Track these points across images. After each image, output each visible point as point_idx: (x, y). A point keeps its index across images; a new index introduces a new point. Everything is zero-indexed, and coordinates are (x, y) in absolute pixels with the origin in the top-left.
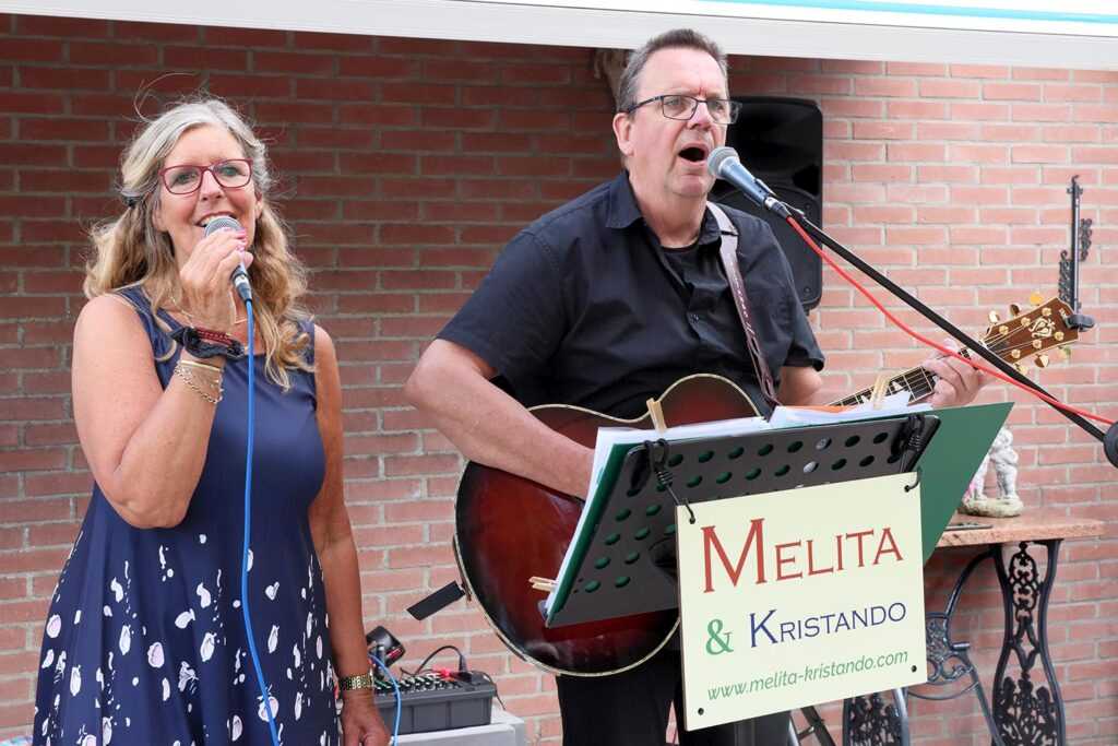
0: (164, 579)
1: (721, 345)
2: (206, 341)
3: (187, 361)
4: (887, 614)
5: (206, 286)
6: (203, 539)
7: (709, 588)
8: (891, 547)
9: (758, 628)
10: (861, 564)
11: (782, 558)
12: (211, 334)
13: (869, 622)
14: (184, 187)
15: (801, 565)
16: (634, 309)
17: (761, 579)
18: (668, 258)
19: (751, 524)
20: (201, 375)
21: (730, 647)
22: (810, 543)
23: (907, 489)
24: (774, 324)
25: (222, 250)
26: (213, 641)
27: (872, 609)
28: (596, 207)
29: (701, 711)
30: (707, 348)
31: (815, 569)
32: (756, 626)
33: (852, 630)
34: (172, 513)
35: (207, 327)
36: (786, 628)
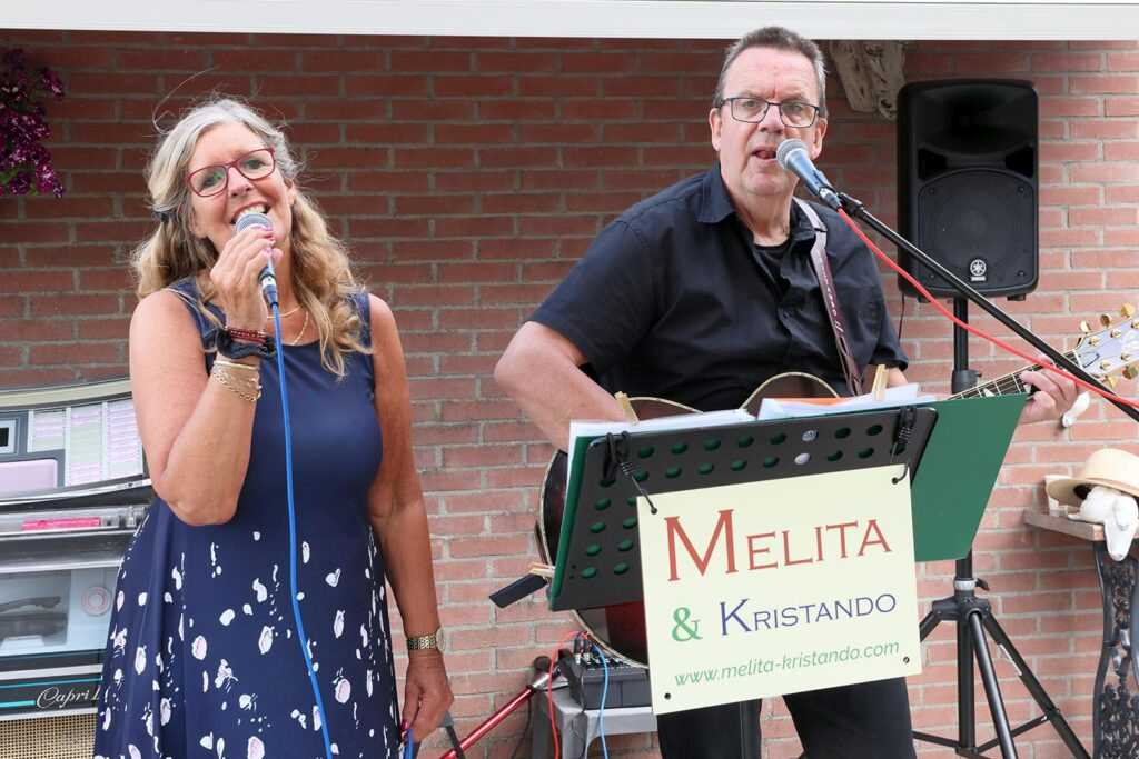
0: (214, 575)
1: (811, 343)
2: (239, 341)
3: (221, 362)
4: (875, 605)
5: (235, 288)
6: (257, 536)
7: (674, 577)
8: (877, 538)
9: (729, 617)
10: (844, 555)
11: (755, 548)
12: (244, 333)
13: (854, 612)
14: (210, 189)
15: (777, 555)
16: (725, 304)
17: (732, 568)
18: (761, 255)
19: (719, 515)
20: (237, 373)
21: (698, 634)
22: (785, 534)
23: (895, 481)
24: (862, 323)
25: (249, 250)
26: (271, 634)
27: (858, 600)
28: (689, 199)
29: (668, 696)
30: (797, 345)
31: (791, 559)
32: (727, 615)
33: (834, 621)
34: (222, 509)
35: (239, 327)
36: (760, 617)
